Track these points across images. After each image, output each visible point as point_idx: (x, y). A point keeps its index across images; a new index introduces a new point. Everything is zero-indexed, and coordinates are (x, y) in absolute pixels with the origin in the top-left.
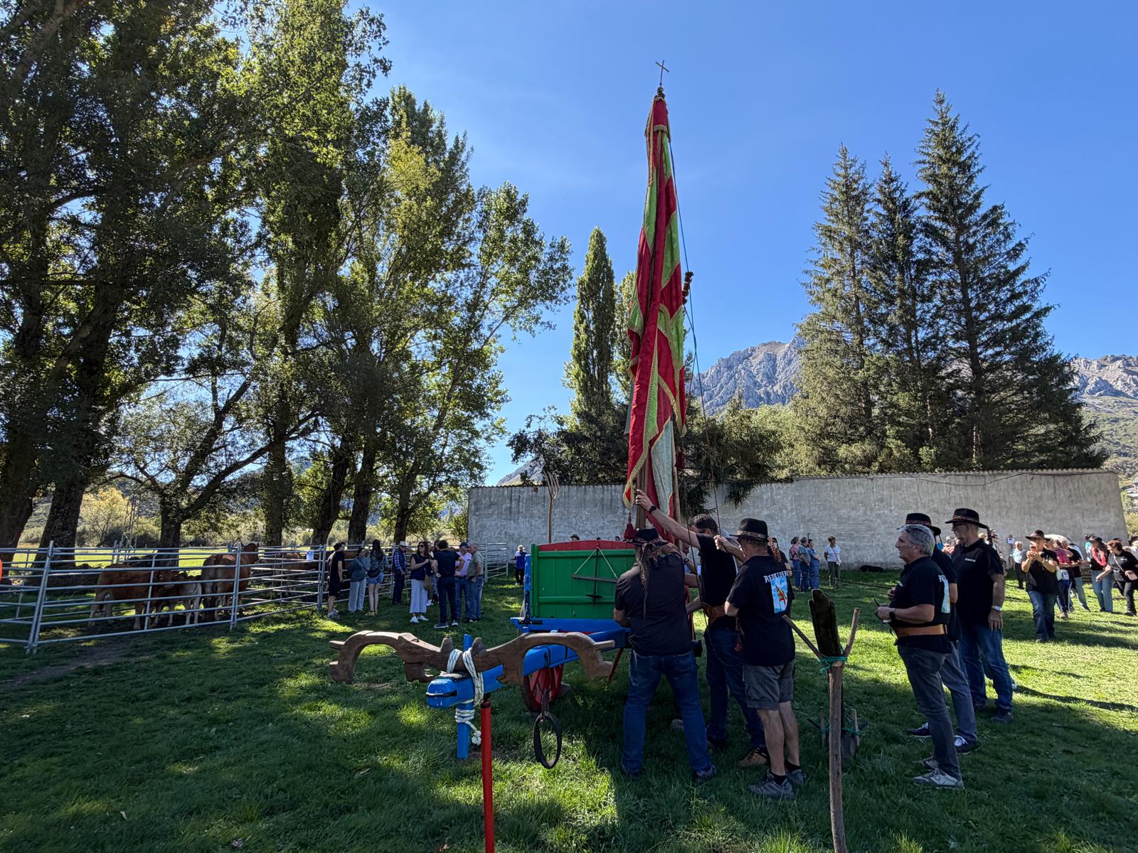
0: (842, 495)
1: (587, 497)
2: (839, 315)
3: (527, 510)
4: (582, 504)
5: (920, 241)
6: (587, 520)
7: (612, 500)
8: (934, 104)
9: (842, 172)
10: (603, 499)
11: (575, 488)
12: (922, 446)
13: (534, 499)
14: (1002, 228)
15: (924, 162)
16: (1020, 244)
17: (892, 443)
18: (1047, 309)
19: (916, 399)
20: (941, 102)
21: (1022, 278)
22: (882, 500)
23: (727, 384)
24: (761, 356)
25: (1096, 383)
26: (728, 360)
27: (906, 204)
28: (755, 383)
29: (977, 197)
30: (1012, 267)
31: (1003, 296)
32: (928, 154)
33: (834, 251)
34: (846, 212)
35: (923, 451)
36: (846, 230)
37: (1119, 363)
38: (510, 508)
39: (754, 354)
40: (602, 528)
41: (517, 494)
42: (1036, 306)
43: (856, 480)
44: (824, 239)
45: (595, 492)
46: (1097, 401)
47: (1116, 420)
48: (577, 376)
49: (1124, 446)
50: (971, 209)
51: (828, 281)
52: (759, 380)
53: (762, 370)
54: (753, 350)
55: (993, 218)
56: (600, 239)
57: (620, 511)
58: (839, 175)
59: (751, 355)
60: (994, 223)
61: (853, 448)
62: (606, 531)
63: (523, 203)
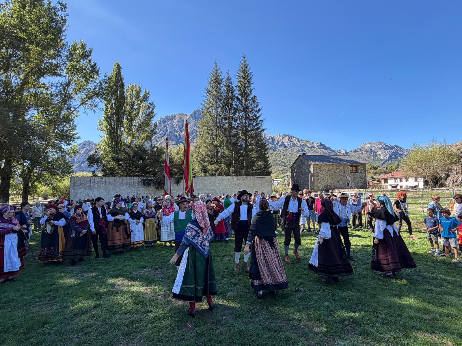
0: (208, 182)
1: (124, 182)
2: (211, 122)
3: (98, 186)
4: (122, 184)
5: (236, 101)
6: (123, 190)
7: (133, 183)
8: (243, 58)
9: (215, 71)
10: (130, 182)
11: (119, 178)
12: (231, 167)
13: (101, 182)
14: (256, 103)
15: (238, 76)
16: (259, 109)
17: (223, 166)
18: (264, 129)
19: (230, 153)
20: (244, 58)
21: (259, 119)
22: (219, 184)
23: (163, 129)
24: (178, 119)
25: (281, 143)
26: (164, 119)
27: (232, 89)
28: (175, 130)
29: (251, 91)
30: (258, 115)
31: (254, 124)
32: (240, 74)
33: (211, 99)
34: (215, 86)
35: (231, 168)
36: (215, 93)
37: (287, 137)
38: (90, 186)
39: (175, 118)
40: (130, 193)
41: (93, 180)
42: (262, 128)
43: (213, 178)
44: (208, 94)
45: (127, 180)
46: (281, 149)
47: (285, 155)
48: (106, 127)
49: (286, 164)
50: (249, 95)
51: (208, 108)
52: (176, 129)
53: (178, 125)
54: (175, 116)
55: (254, 100)
56: (119, 67)
57: (137, 187)
58: (214, 72)
59: (174, 118)
60: (254, 101)
61: (212, 166)
62: (131, 194)
63: (90, 52)
